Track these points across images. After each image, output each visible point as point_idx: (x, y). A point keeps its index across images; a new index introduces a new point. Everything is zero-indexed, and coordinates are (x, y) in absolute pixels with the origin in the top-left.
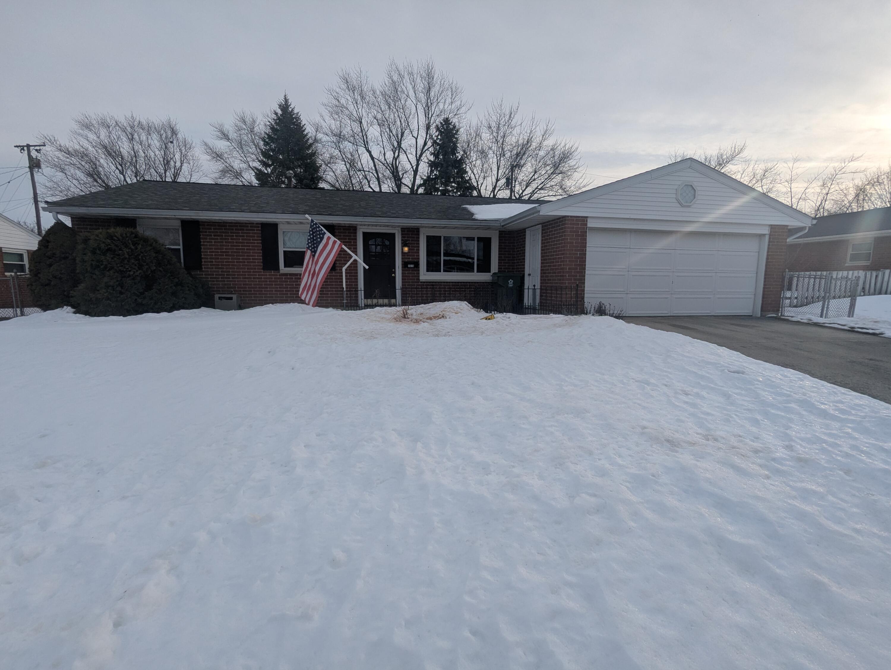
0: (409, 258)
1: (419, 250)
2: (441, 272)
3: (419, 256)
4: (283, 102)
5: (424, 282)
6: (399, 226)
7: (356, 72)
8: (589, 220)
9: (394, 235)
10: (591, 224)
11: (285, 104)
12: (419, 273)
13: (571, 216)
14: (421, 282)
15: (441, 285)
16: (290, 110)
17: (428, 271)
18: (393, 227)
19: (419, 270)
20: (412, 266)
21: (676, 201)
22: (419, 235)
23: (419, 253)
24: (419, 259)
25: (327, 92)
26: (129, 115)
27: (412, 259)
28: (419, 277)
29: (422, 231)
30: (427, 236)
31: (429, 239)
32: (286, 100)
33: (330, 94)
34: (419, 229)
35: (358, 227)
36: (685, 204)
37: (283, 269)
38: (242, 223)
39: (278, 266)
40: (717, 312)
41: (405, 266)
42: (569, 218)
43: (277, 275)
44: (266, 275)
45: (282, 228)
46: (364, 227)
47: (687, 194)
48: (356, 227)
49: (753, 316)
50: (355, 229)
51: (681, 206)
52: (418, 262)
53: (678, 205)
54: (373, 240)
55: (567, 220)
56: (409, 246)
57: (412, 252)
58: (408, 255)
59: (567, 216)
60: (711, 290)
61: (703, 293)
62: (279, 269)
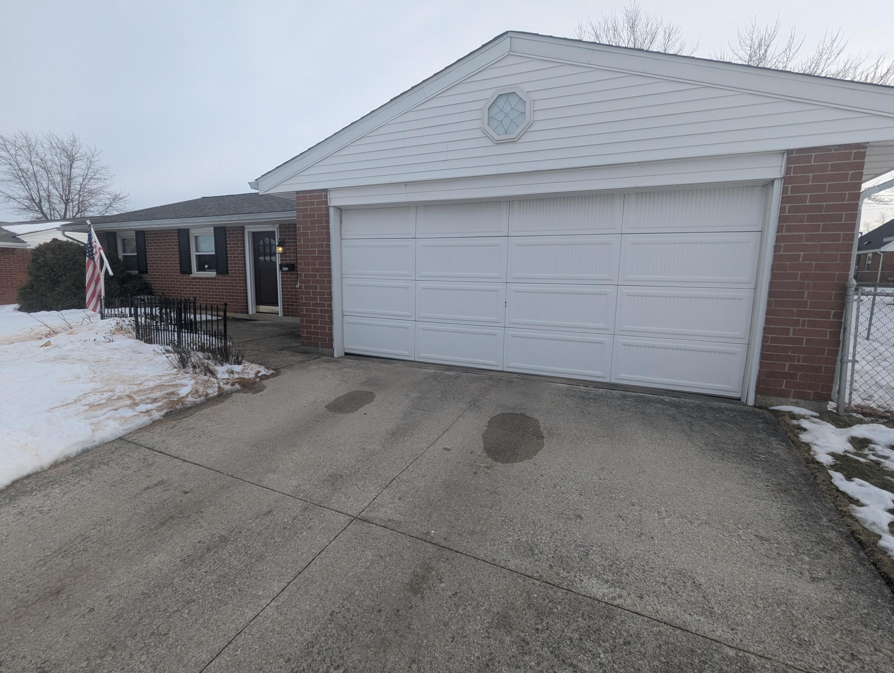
6: (276, 222)
8: (331, 195)
9: (274, 232)
10: (335, 201)
18: (273, 223)
20: (287, 269)
27: (289, 260)
35: (246, 226)
36: (500, 138)
37: (195, 273)
38: (167, 230)
39: (191, 270)
40: (622, 375)
41: (281, 269)
42: (301, 195)
43: (189, 279)
44: (183, 279)
45: (193, 233)
46: (250, 226)
47: (507, 115)
48: (243, 227)
49: (742, 400)
50: (242, 229)
51: (494, 144)
52: (294, 264)
53: (486, 142)
54: (262, 241)
55: (298, 198)
56: (286, 246)
57: (289, 253)
58: (285, 257)
59: (298, 192)
60: (603, 325)
61: (590, 331)
62: (191, 273)
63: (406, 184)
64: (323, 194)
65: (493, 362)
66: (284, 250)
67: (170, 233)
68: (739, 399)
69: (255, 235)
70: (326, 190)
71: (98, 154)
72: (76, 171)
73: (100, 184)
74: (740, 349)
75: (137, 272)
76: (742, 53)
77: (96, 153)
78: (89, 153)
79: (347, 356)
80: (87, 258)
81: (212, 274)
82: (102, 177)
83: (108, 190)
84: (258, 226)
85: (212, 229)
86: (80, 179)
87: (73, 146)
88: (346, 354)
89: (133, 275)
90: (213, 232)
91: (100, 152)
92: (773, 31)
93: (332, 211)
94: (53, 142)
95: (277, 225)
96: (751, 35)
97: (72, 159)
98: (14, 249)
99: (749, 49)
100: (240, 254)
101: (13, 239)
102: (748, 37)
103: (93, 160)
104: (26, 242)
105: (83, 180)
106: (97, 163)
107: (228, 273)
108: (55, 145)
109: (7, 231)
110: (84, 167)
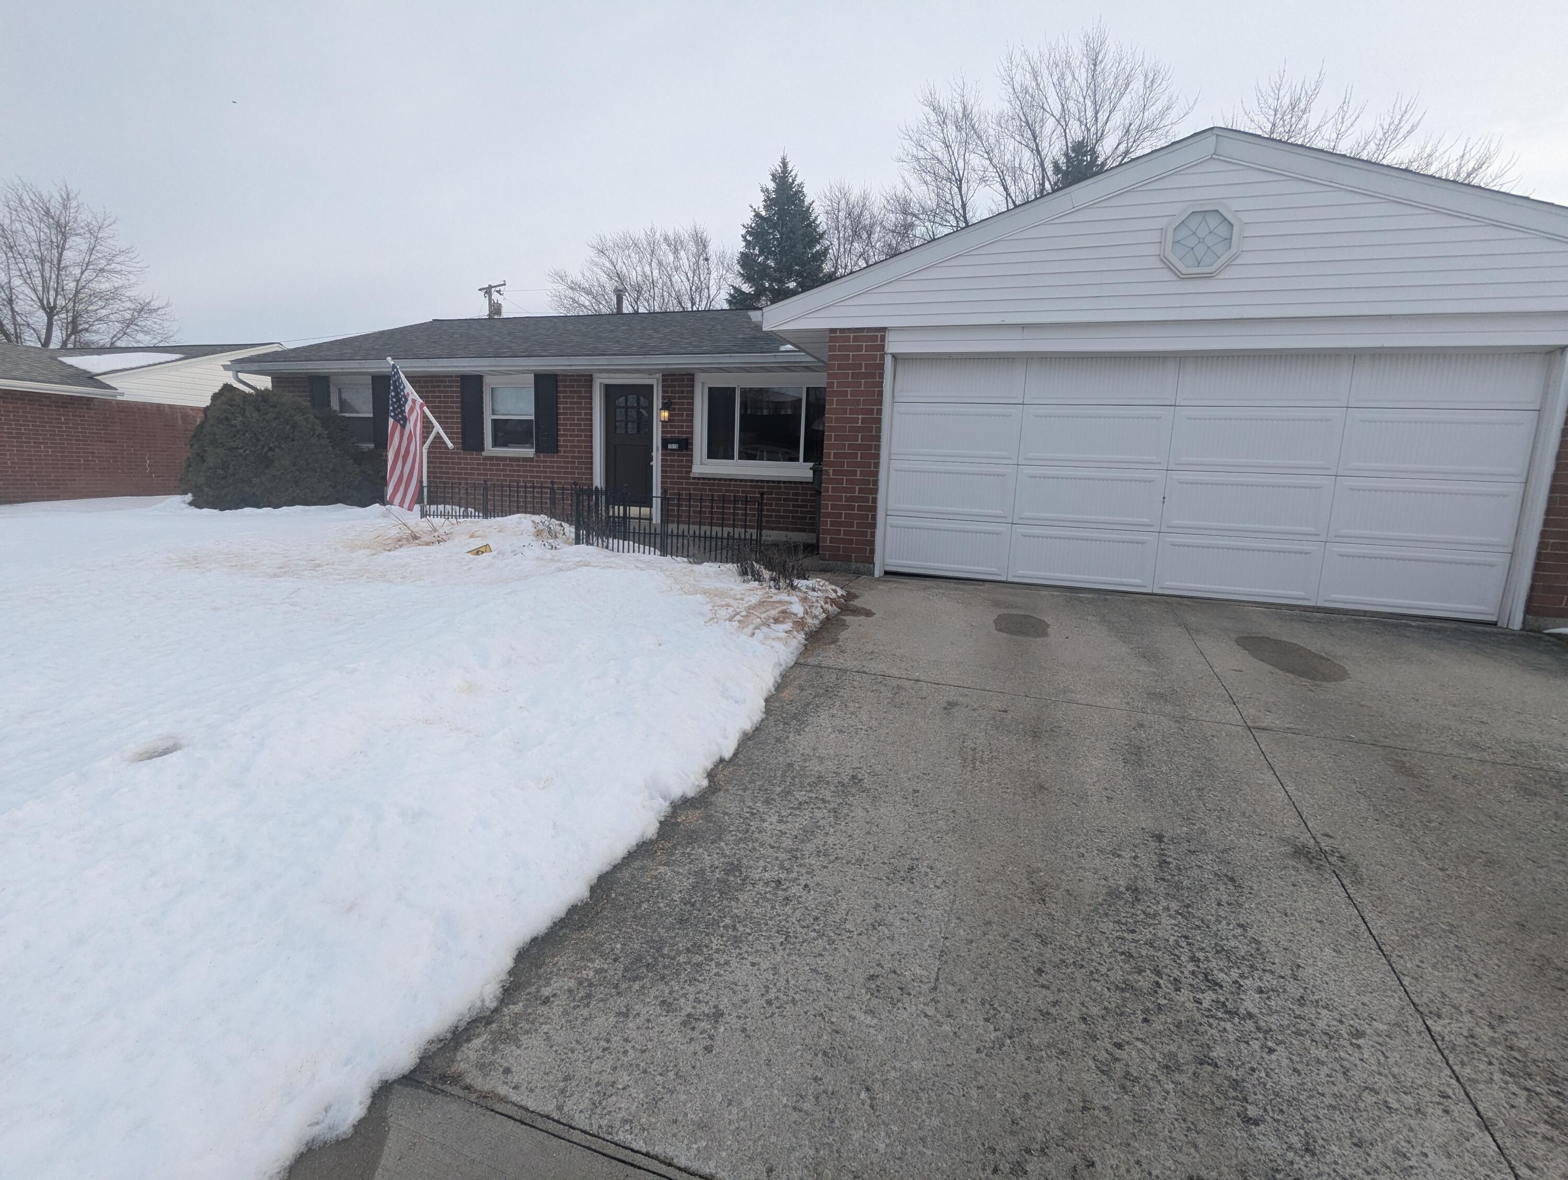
0: (674, 432)
1: (692, 416)
2: (733, 458)
3: (692, 427)
4: (779, 169)
5: (699, 479)
6: (658, 371)
7: (955, 87)
8: (890, 337)
9: (652, 386)
10: (894, 345)
11: (782, 172)
12: (691, 461)
13: (843, 330)
14: (694, 478)
15: (730, 485)
16: (790, 180)
17: (709, 457)
18: (650, 372)
19: (692, 456)
20: (675, 446)
21: (1162, 265)
22: (693, 386)
23: (692, 421)
24: (692, 433)
25: (902, 136)
26: (648, 228)
27: (679, 432)
28: (691, 467)
29: (700, 378)
30: (710, 389)
31: (714, 394)
32: (784, 164)
33: (907, 137)
34: (693, 375)
35: (595, 375)
36: (1190, 271)
37: (490, 449)
38: (439, 377)
39: (483, 444)
40: (1334, 596)
41: (664, 446)
42: (838, 334)
43: (479, 459)
44: (466, 459)
45: (488, 381)
46: (604, 375)
47: (1201, 241)
48: (591, 376)
49: (1499, 624)
50: (587, 380)
51: (1175, 278)
52: (687, 439)
53: (1168, 275)
54: (622, 399)
55: (832, 339)
56: (674, 409)
57: (679, 421)
58: (672, 427)
59: (833, 331)
60: (1311, 529)
61: (1278, 536)
62: (483, 450)
63: (1024, 326)
64: (879, 334)
65: (1139, 581)
66: (670, 415)
67: (445, 381)
68: (1494, 624)
69: (609, 390)
70: (884, 329)
71: (110, 225)
72: (69, 256)
73: (117, 281)
74: (1502, 560)
75: (372, 446)
76: (1262, 120)
77: (107, 222)
78: (94, 223)
79: (888, 578)
80: (391, 421)
81: (529, 452)
82: (124, 268)
83: (128, 294)
84: (618, 375)
85: (531, 378)
86: (77, 271)
87: (65, 207)
88: (887, 573)
89: (366, 450)
90: (533, 382)
91: (114, 222)
92: (1313, 87)
93: (888, 361)
94: (25, 197)
95: (659, 376)
96: (1277, 92)
97: (63, 230)
98: (90, 400)
99: (1273, 113)
100: (583, 419)
101: (91, 381)
102: (1272, 94)
103: (100, 235)
104: (115, 389)
105: (82, 273)
106: (109, 241)
107: (558, 452)
108: (28, 202)
109: (71, 366)
110: (84, 247)
